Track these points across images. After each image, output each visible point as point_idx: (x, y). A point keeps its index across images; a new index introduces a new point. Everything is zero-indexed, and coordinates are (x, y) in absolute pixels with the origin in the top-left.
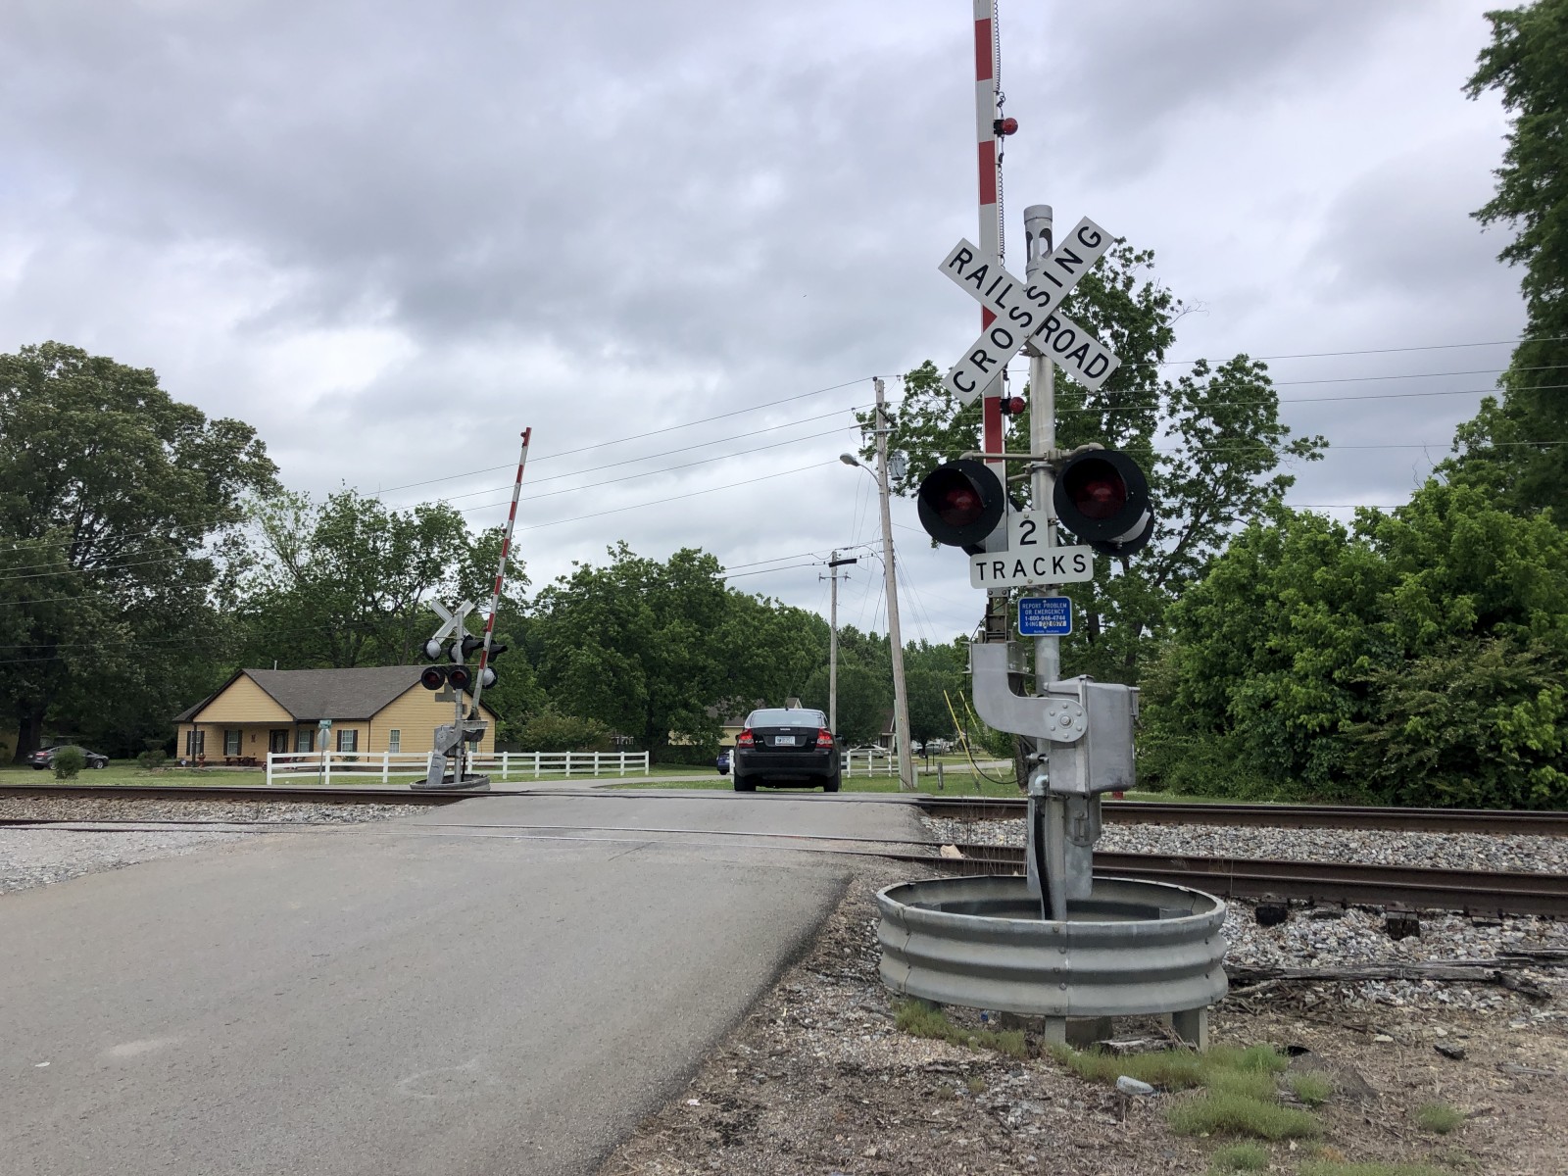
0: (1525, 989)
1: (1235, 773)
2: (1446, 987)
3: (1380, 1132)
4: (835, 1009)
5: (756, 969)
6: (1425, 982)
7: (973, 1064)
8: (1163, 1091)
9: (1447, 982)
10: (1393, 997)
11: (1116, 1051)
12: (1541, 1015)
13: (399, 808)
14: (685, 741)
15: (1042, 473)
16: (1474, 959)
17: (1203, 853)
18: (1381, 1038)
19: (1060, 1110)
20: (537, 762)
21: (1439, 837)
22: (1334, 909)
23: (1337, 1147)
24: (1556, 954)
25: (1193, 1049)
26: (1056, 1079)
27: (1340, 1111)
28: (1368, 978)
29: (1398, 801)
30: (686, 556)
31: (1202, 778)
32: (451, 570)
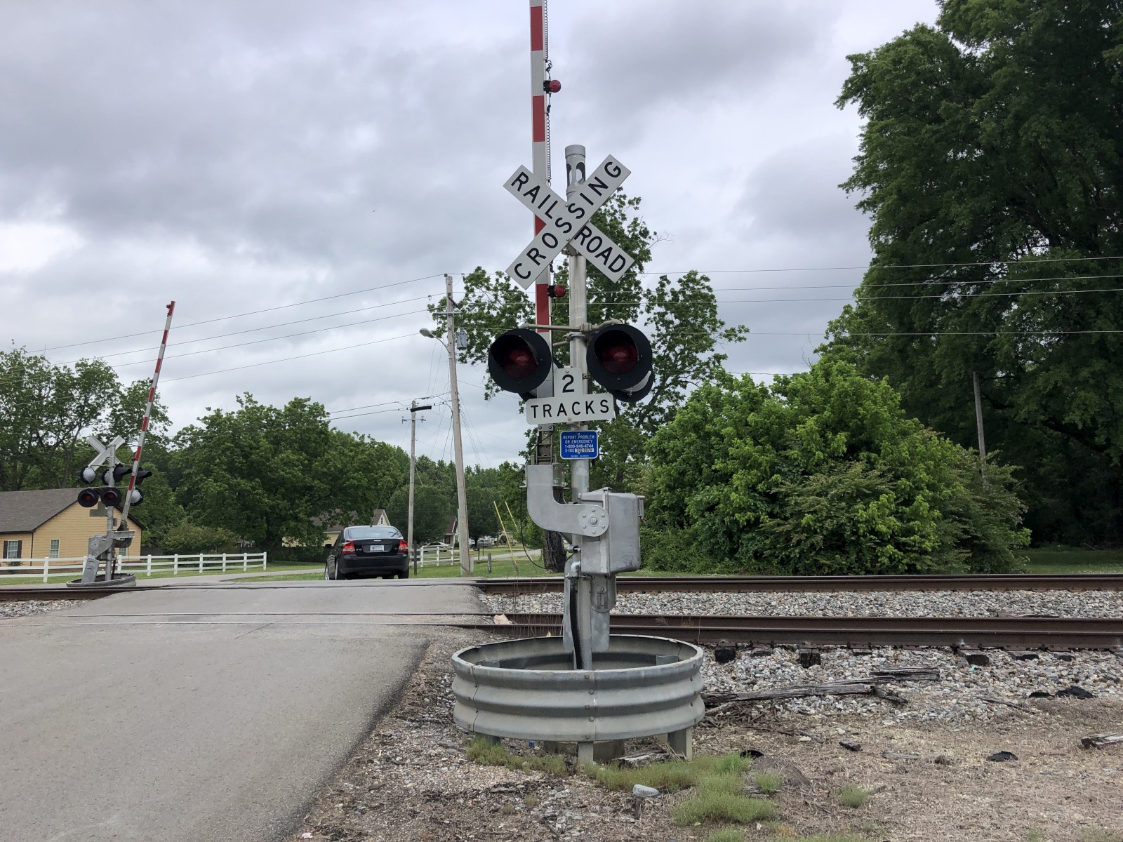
0: (890, 697)
1: (691, 555)
2: (841, 699)
3: (815, 810)
4: (419, 748)
5: (357, 720)
6: (828, 696)
7: (527, 784)
8: (666, 792)
9: (841, 696)
10: (808, 708)
11: (630, 765)
12: (901, 714)
13: (56, 603)
14: (295, 544)
15: (577, 341)
16: (856, 679)
17: (675, 613)
18: (804, 738)
19: (594, 815)
20: (176, 562)
21: (827, 595)
22: (766, 648)
23: (788, 825)
24: (907, 672)
25: (682, 758)
26: (589, 790)
27: (787, 797)
28: (791, 696)
29: (796, 571)
30: (298, 404)
31: (669, 559)
32: (106, 413)
